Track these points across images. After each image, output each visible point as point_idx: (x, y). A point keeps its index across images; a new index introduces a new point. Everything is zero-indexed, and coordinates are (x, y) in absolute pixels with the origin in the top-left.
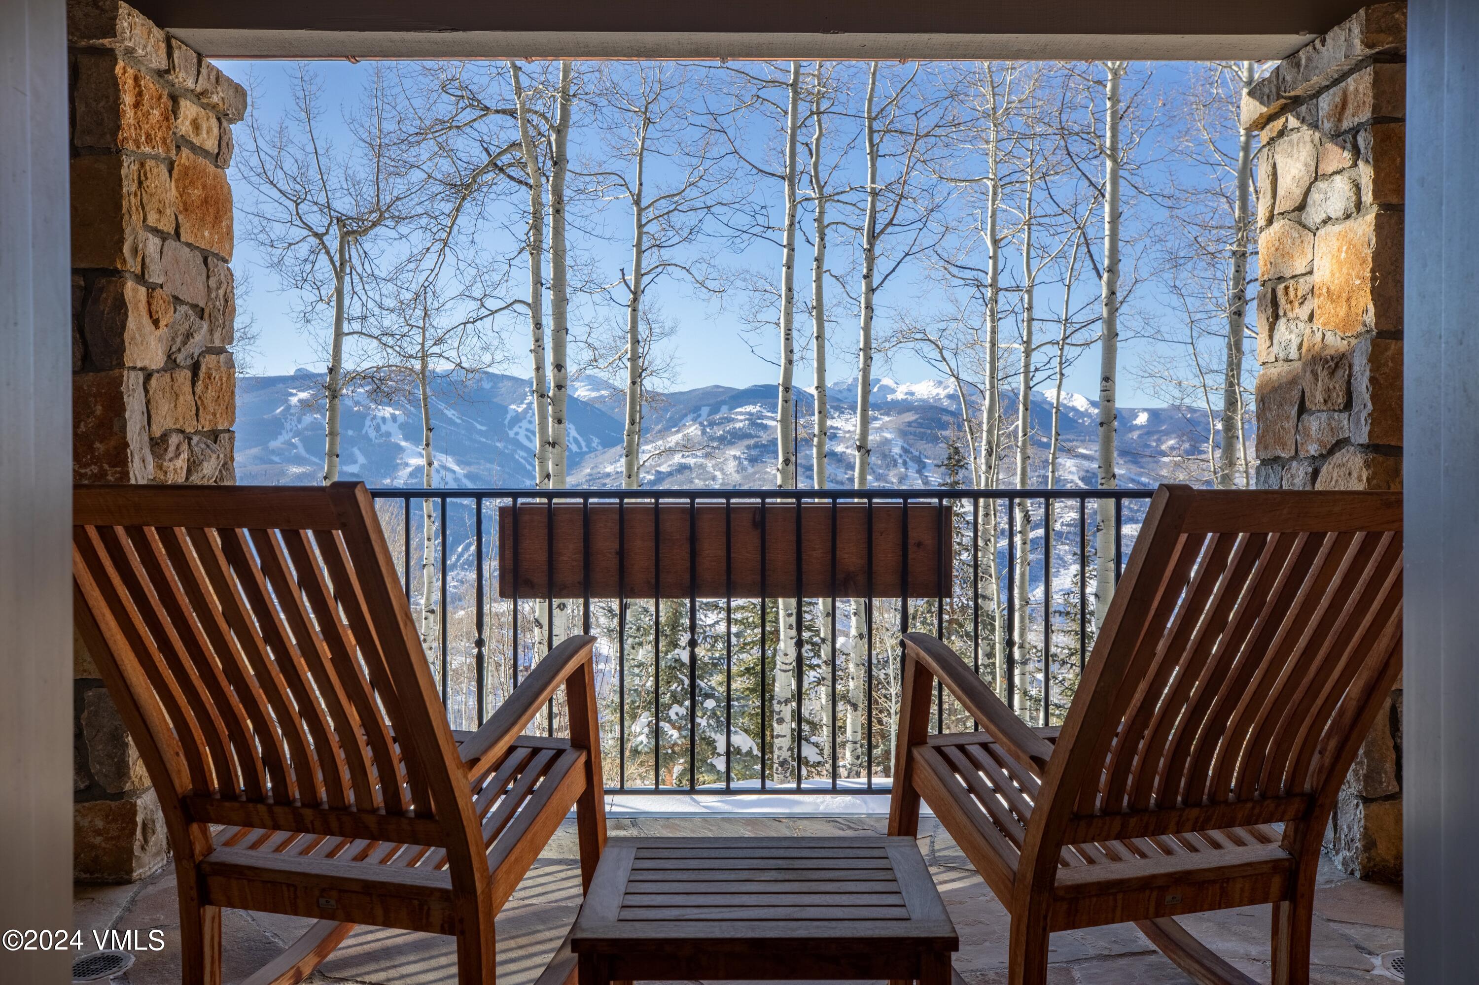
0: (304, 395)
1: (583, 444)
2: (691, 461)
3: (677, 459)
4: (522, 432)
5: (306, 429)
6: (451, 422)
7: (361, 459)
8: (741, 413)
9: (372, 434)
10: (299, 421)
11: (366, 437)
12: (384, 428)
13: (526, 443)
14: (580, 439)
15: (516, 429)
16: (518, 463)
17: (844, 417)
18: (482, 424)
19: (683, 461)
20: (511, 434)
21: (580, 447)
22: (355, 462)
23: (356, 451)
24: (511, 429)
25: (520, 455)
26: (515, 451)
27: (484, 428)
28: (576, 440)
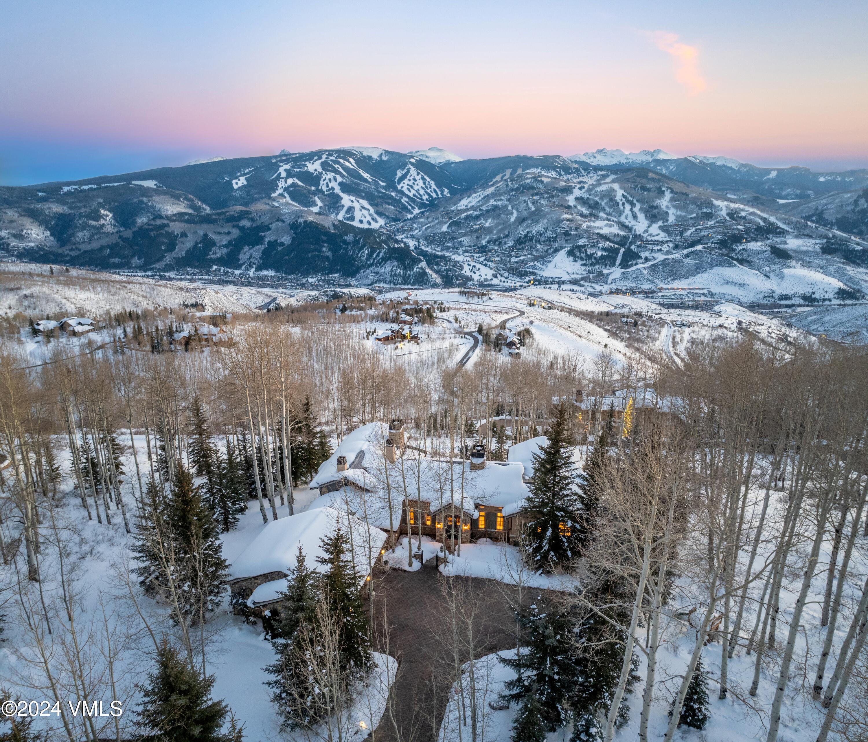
0: (288, 167)
1: (439, 193)
2: (500, 203)
3: (492, 202)
4: (405, 186)
5: (289, 187)
6: (366, 181)
7: (320, 204)
8: (529, 173)
9: (325, 189)
10: (286, 182)
11: (321, 191)
12: (330, 185)
13: (407, 192)
14: (437, 190)
15: (402, 184)
16: (403, 204)
17: (589, 175)
18: (383, 181)
19: (495, 203)
20: (399, 187)
21: (437, 195)
22: (316, 205)
23: (316, 198)
24: (399, 184)
25: (404, 200)
26: (401, 198)
27: (384, 184)
28: (435, 191)
